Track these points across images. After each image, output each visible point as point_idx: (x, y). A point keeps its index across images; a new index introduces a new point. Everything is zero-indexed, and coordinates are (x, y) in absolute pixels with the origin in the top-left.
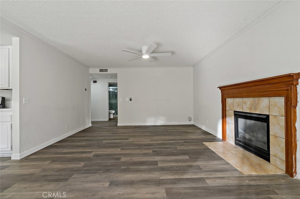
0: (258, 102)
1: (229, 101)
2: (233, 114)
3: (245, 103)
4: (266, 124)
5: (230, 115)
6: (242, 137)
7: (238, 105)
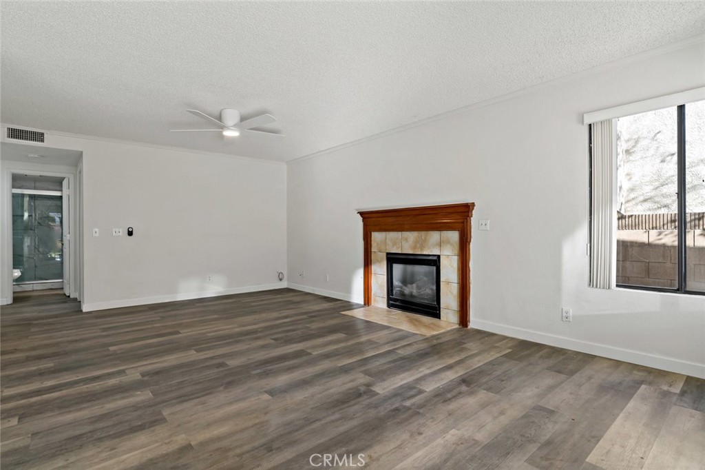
0: (425, 238)
1: (377, 236)
2: (385, 258)
3: (406, 240)
4: (435, 268)
5: (379, 260)
6: (398, 292)
7: (394, 244)
